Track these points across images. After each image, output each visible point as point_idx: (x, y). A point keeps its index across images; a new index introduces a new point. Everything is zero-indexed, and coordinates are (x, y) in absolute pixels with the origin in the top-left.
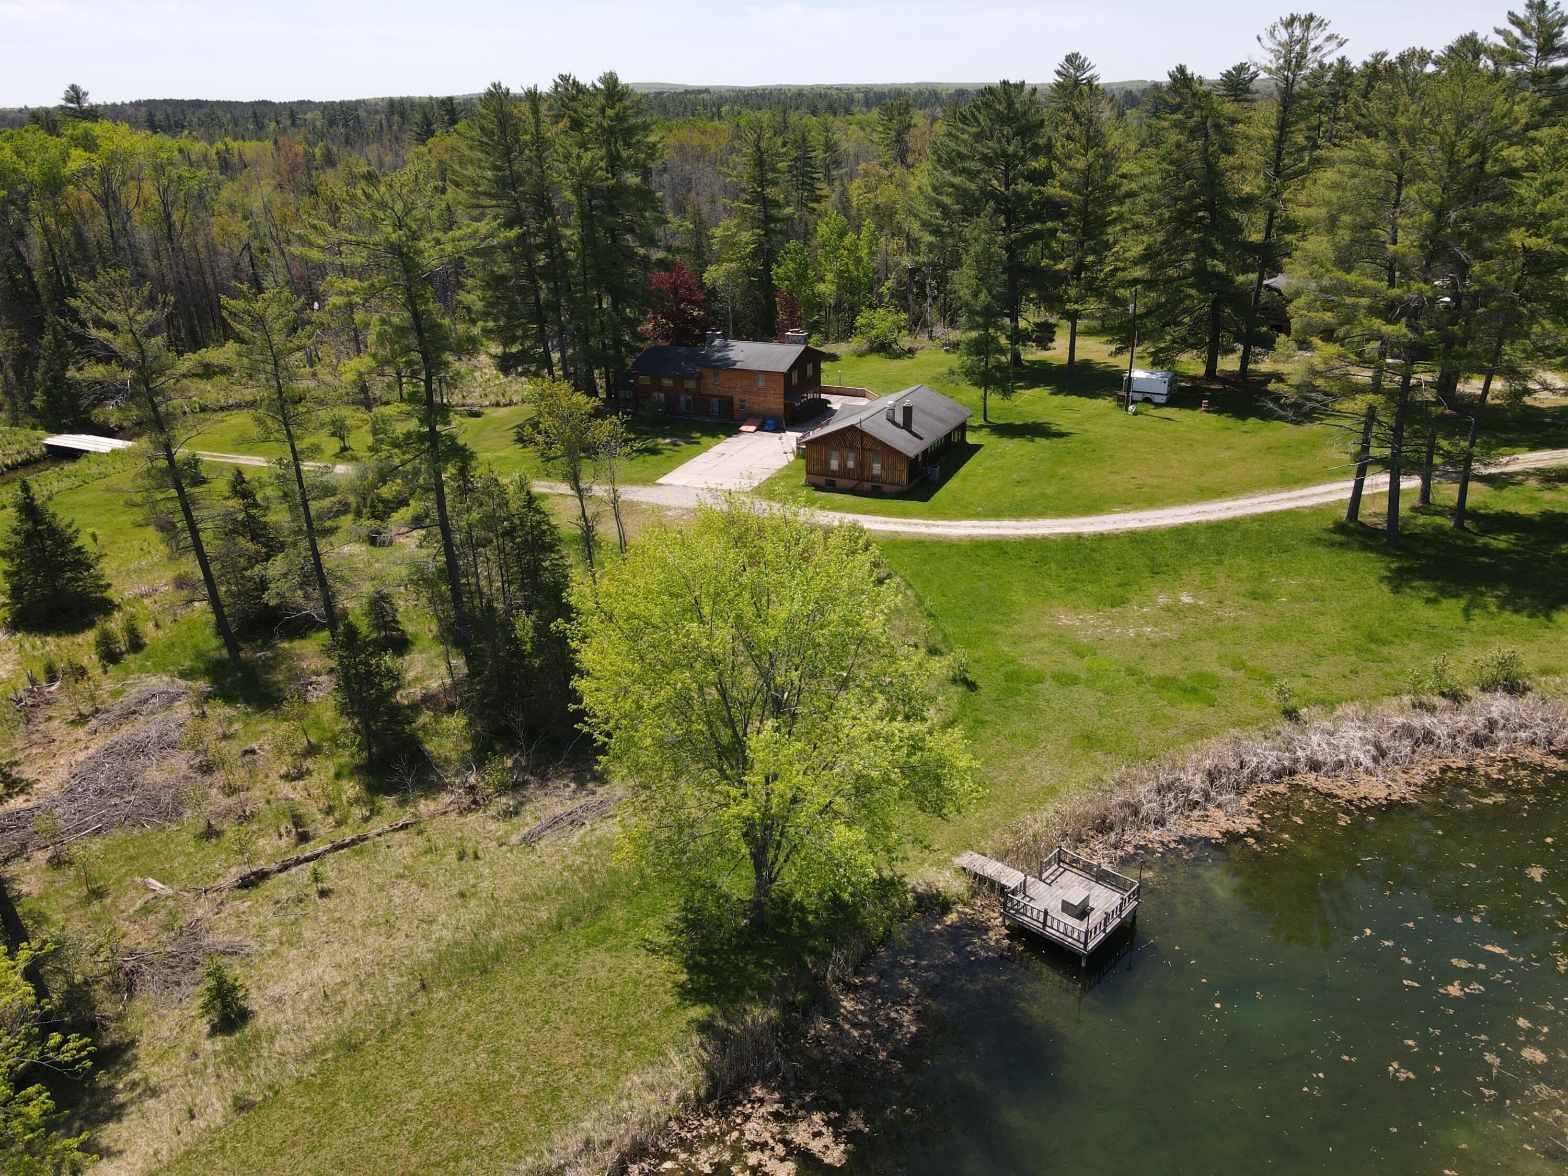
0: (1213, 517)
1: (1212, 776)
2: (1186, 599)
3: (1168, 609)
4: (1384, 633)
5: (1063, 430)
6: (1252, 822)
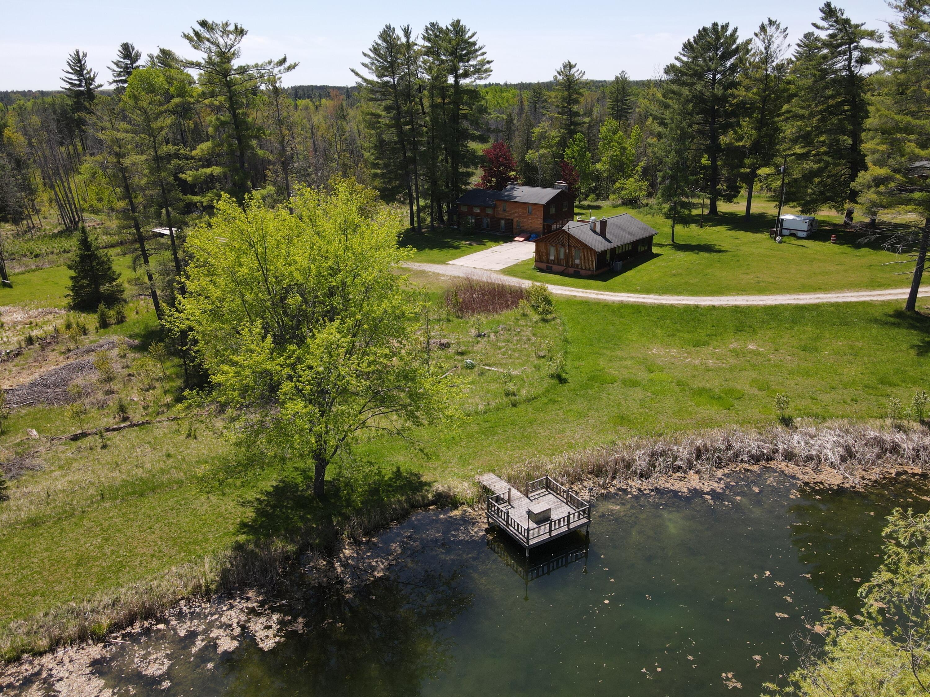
0: (801, 302)
1: (699, 453)
2: (751, 347)
3: (734, 351)
4: (895, 379)
5: (723, 249)
6: (718, 487)
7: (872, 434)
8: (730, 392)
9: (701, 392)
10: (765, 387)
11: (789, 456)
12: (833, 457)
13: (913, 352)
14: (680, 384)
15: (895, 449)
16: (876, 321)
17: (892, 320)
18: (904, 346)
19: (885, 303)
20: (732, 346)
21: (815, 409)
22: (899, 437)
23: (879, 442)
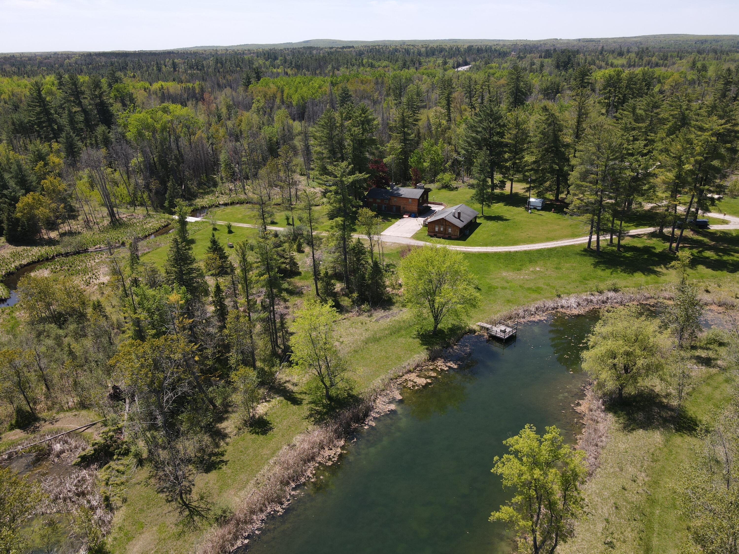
0: (549, 247)
1: (537, 309)
2: (538, 269)
3: (532, 272)
4: (588, 278)
5: (507, 218)
6: (545, 318)
7: (585, 297)
8: (538, 288)
9: (529, 289)
10: (548, 285)
11: (562, 307)
12: (575, 306)
13: (592, 267)
14: (520, 286)
15: (591, 301)
16: (578, 254)
17: (583, 253)
18: (589, 264)
19: (580, 245)
20: (531, 269)
21: (566, 291)
22: (592, 297)
23: (587, 300)
